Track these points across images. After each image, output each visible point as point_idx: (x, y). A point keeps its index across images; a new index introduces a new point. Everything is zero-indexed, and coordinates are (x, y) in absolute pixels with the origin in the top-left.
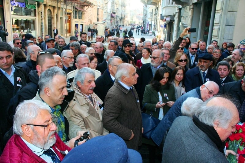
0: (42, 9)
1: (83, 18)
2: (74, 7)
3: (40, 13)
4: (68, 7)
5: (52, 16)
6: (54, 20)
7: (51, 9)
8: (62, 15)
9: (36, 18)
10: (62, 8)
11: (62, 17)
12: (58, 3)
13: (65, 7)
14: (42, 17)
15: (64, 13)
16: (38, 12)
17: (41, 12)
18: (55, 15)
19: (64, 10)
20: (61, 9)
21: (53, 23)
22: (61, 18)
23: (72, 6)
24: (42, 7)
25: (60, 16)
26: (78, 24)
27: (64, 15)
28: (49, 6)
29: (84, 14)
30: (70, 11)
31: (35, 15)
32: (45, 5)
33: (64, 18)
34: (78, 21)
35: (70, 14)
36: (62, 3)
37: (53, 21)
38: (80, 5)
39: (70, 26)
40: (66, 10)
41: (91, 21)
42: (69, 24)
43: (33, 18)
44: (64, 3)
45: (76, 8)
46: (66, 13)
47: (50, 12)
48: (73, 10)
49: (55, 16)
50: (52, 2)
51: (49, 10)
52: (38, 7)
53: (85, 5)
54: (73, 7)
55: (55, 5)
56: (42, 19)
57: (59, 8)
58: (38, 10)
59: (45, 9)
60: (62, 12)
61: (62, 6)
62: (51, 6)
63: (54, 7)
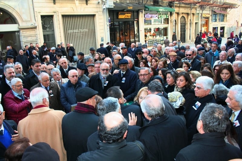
1: (225, 20)
4: (204, 12)
5: (186, 22)
6: (188, 26)
7: (185, 16)
8: (198, 20)
9: (168, 26)
10: (198, 14)
12: (191, 9)
15: (200, 18)
16: (171, 21)
19: (200, 15)
20: (196, 15)
21: (187, 29)
22: (196, 23)
23: (210, 11)
24: (175, 15)
25: (194, 21)
26: (217, 27)
27: (200, 20)
28: (182, 13)
29: (226, 16)
30: (207, 16)
31: (168, 23)
32: (178, 14)
33: (200, 23)
34: (217, 24)
35: (208, 18)
36: (198, 9)
37: (186, 27)
38: (221, 8)
39: (208, 29)
40: (202, 14)
41: (238, 22)
42: (206, 28)
43: (166, 26)
44: (200, 8)
45: (215, 12)
46: (201, 18)
48: (211, 14)
49: (189, 22)
50: (185, 9)
51: (183, 17)
52: (171, 16)
53: (229, 7)
54: (211, 11)
55: (189, 12)
57: (193, 14)
58: (171, 18)
59: (178, 16)
60: (198, 17)
61: (198, 12)
62: (185, 13)
63: (188, 14)
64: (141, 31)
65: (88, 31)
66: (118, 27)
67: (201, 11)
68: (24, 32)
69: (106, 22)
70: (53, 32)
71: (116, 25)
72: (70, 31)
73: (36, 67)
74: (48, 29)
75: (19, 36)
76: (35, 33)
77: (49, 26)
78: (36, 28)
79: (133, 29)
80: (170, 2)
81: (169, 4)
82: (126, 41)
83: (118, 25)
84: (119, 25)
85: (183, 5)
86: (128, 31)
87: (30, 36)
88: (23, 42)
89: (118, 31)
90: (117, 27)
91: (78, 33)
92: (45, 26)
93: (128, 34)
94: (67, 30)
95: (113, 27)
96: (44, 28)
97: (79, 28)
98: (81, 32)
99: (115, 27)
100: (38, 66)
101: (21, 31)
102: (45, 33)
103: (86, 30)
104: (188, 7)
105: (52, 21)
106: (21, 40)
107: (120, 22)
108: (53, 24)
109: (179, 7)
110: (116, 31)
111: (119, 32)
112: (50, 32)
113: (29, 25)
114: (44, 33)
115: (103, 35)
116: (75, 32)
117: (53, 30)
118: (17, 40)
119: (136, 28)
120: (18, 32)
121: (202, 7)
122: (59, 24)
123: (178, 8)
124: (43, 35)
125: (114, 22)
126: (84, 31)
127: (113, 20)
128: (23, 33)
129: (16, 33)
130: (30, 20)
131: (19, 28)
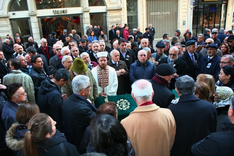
64: (229, 15)
65: (170, 14)
66: (203, 10)
68: (111, 13)
69: (189, 5)
70: (136, 14)
71: (200, 8)
72: (152, 14)
73: (121, 46)
74: (132, 11)
75: (106, 17)
76: (120, 14)
77: (133, 8)
78: (121, 9)
79: (220, 13)
82: (209, 26)
83: (202, 9)
84: (204, 9)
86: (214, 15)
87: (116, 17)
88: (109, 23)
89: (202, 14)
90: (201, 10)
91: (160, 15)
92: (129, 8)
93: (213, 18)
94: (150, 12)
95: (197, 10)
96: (128, 10)
97: (162, 11)
98: (163, 14)
99: (199, 10)
100: (123, 45)
101: (108, 12)
102: (130, 14)
103: (169, 13)
105: (136, 3)
106: (107, 21)
107: (205, 5)
108: (137, 6)
110: (200, 15)
111: (202, 16)
112: (134, 14)
113: (115, 7)
114: (128, 14)
115: (185, 19)
116: (157, 14)
117: (137, 12)
118: (104, 21)
119: (223, 12)
120: (106, 13)
122: (143, 6)
124: (127, 17)
125: (198, 5)
126: (167, 14)
127: (197, 3)
128: (109, 14)
129: (104, 15)
130: (116, 2)
131: (107, 10)
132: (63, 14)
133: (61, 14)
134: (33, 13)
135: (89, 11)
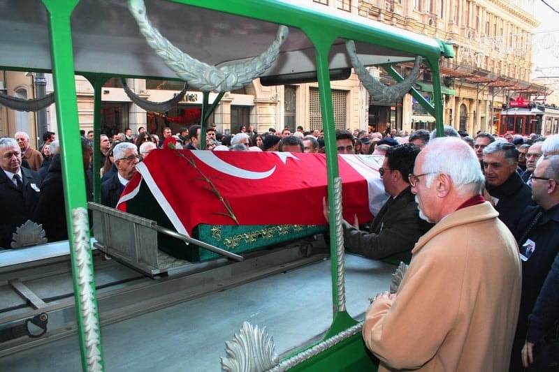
0: (451, 104)
2: (507, 97)
3: (449, 111)
4: (496, 99)
5: (467, 114)
6: (470, 122)
7: (467, 104)
8: (485, 112)
10: (486, 101)
11: (483, 115)
12: (478, 93)
13: (490, 98)
14: (451, 116)
15: (488, 109)
16: (446, 110)
17: (451, 110)
18: (473, 112)
19: (488, 103)
20: (483, 103)
21: (468, 126)
22: (482, 118)
23: (503, 97)
24: (452, 101)
25: (480, 115)
27: (488, 112)
28: (464, 98)
32: (457, 99)
33: (488, 119)
36: (486, 93)
37: (467, 124)
38: (520, 93)
40: (491, 103)
42: (496, 127)
44: (490, 91)
46: (491, 109)
47: (463, 110)
49: (473, 115)
50: (468, 92)
51: (463, 105)
52: (446, 103)
53: (533, 92)
54: (505, 97)
55: (474, 97)
56: (451, 121)
57: (480, 101)
58: (446, 106)
59: (456, 104)
60: (485, 107)
61: (485, 98)
62: (467, 99)
63: (471, 101)
64: (406, 124)
67: (492, 97)
68: (261, 109)
70: (293, 113)
72: (317, 115)
74: (288, 108)
78: (277, 103)
80: (447, 78)
81: (444, 81)
85: (466, 85)
87: (268, 116)
92: (287, 102)
94: (314, 110)
101: (256, 107)
104: (474, 88)
105: (294, 95)
108: (296, 100)
109: (460, 87)
113: (268, 98)
114: (286, 113)
117: (295, 111)
120: (251, 107)
121: (491, 90)
122: (305, 101)
123: (458, 89)
128: (259, 110)
130: (270, 91)
131: (255, 103)
132: (189, 102)
133: (186, 102)
134: (142, 94)
135: (230, 102)
